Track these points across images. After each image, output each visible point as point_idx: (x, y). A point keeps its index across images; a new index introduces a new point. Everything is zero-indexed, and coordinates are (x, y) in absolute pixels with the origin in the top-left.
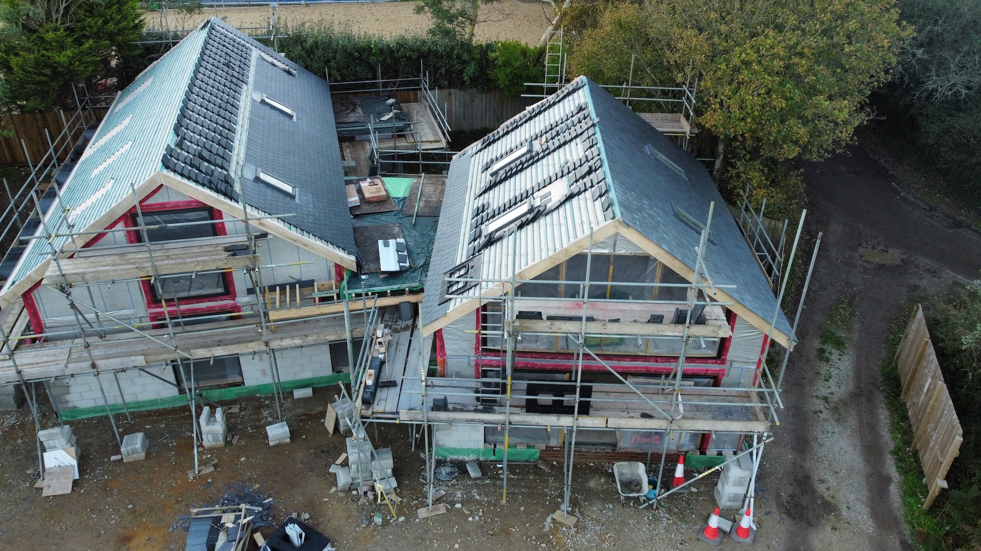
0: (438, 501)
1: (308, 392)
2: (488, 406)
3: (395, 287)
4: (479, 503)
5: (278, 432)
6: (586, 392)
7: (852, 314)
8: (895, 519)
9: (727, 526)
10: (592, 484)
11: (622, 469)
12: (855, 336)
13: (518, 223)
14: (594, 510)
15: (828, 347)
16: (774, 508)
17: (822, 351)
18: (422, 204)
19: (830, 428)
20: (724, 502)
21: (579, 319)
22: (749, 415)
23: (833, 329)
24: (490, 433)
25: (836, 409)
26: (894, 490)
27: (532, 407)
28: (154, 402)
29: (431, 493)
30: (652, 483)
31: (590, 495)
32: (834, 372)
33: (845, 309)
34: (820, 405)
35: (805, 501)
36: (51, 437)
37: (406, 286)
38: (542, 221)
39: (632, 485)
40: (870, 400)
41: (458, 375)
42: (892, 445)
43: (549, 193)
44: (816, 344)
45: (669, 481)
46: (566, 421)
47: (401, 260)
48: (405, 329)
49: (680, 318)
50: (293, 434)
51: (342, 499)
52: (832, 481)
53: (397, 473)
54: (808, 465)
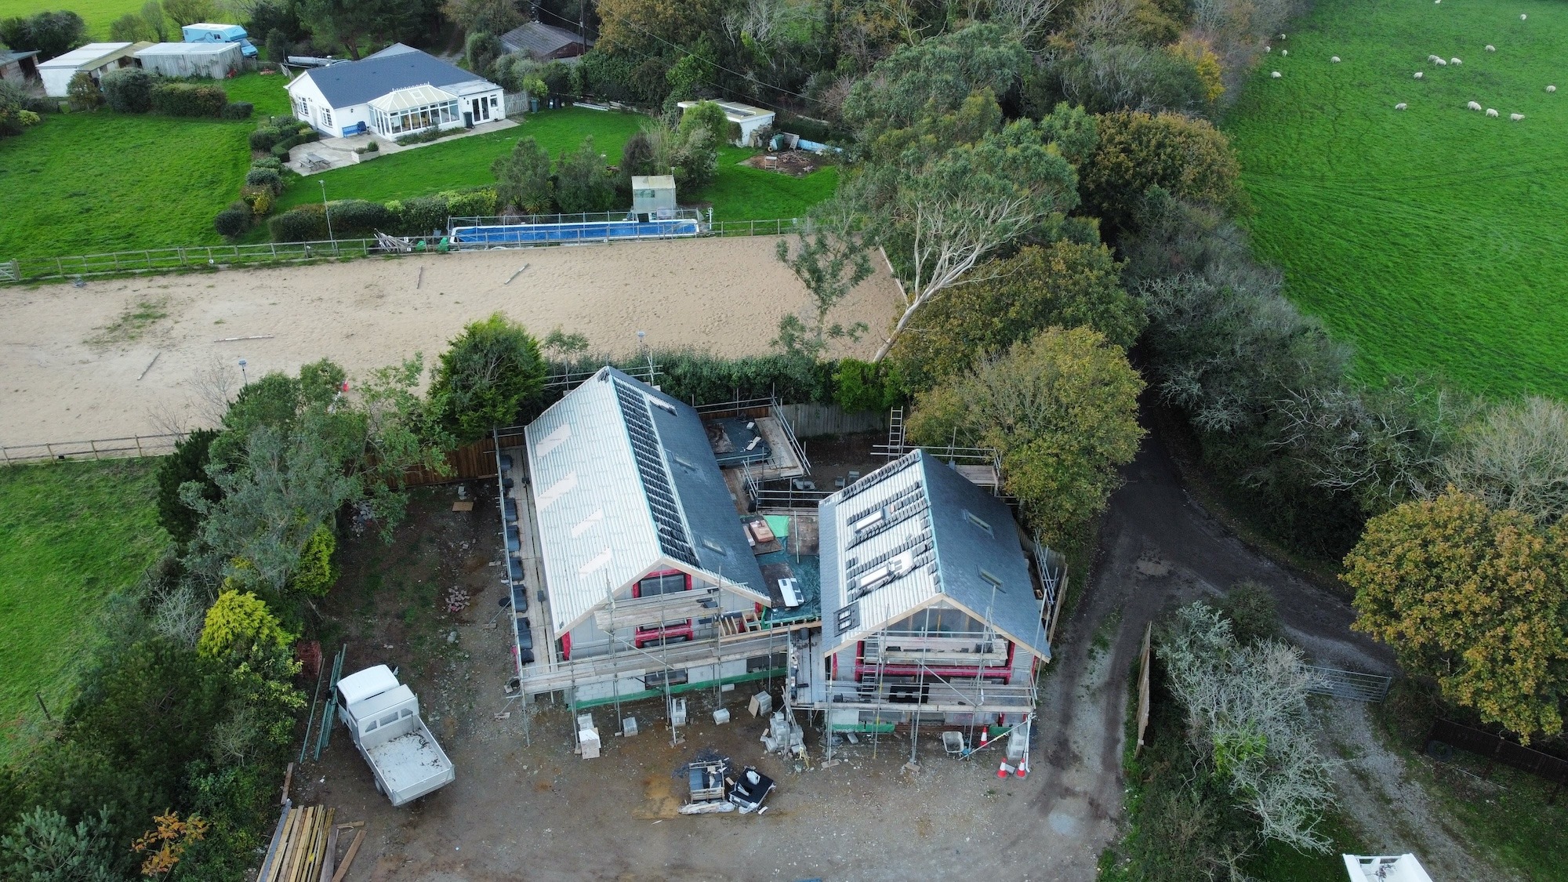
0: (833, 757)
1: (731, 687)
2: (867, 699)
3: (798, 618)
4: (859, 758)
5: (721, 715)
6: (926, 690)
7: (1119, 621)
8: (1116, 766)
9: (1011, 769)
10: (929, 746)
11: (947, 736)
12: (1118, 639)
13: (880, 582)
14: (931, 762)
15: (1097, 648)
16: (1042, 758)
17: (1092, 651)
18: (800, 543)
19: (1087, 708)
20: (1011, 756)
21: (922, 650)
22: (1023, 702)
23: (1102, 633)
24: (864, 716)
25: (1093, 694)
26: (1120, 748)
27: (893, 699)
28: (629, 696)
29: (829, 753)
30: (966, 745)
31: (928, 753)
32: (1097, 667)
33: (1114, 617)
34: (1082, 691)
35: (1063, 754)
36: (585, 721)
37: (804, 617)
38: (897, 582)
39: (954, 746)
40: (1118, 688)
41: (845, 679)
42: (1125, 718)
43: (900, 562)
44: (1089, 645)
45: (976, 743)
46: (913, 707)
47: (798, 596)
48: (805, 646)
49: (978, 650)
50: (732, 717)
51: (772, 758)
52: (1082, 743)
53: (805, 741)
54: (1068, 732)
